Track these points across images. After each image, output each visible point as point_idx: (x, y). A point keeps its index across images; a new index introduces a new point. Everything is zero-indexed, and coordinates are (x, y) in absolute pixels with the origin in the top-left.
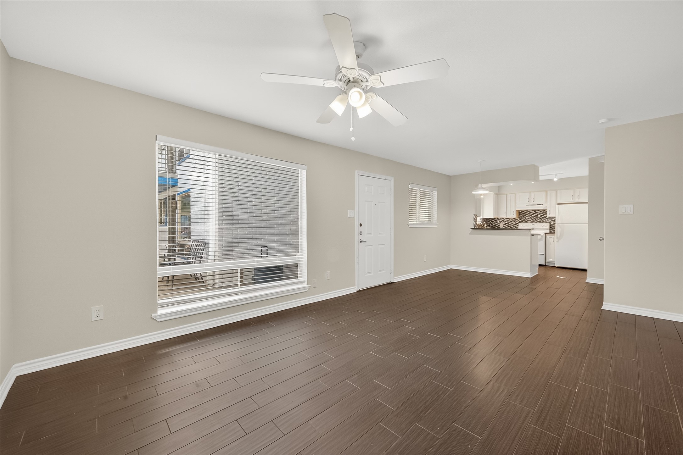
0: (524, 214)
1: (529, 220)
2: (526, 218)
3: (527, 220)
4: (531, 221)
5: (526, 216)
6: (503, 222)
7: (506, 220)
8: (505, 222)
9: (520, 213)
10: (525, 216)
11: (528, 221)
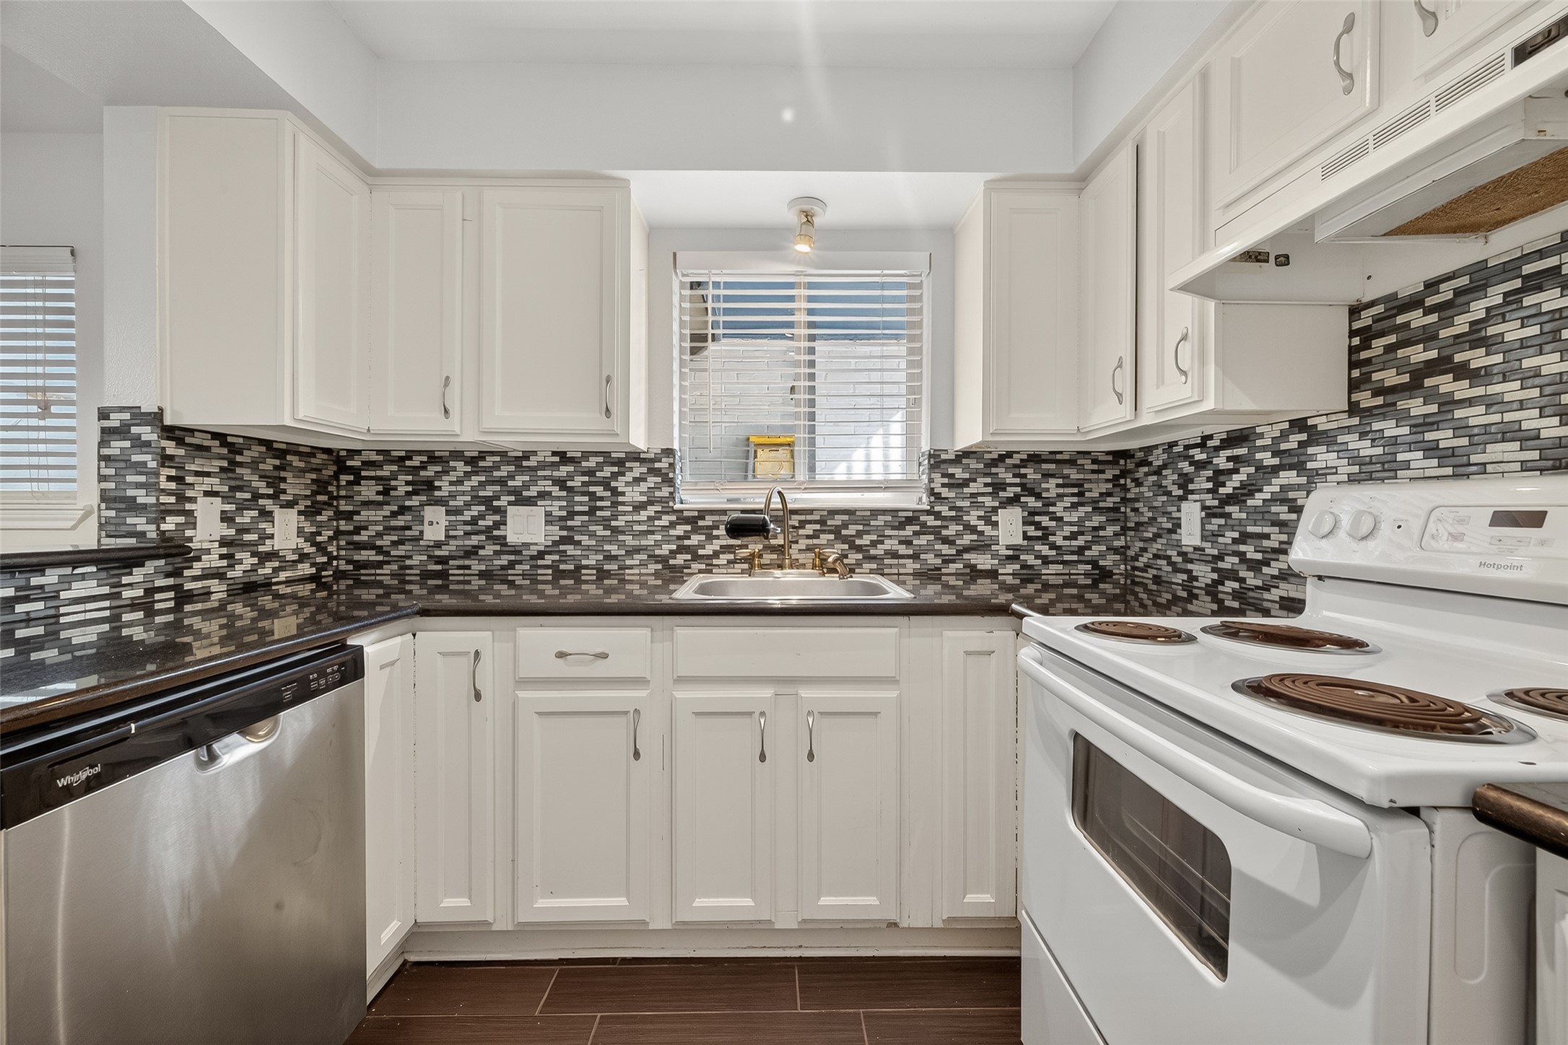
0: (1428, 336)
1: (1509, 433)
2: (1449, 403)
3: (1461, 428)
4: (1528, 439)
5: (1463, 372)
6: (1202, 483)
7: (1221, 461)
8: (1219, 477)
9: (1366, 336)
10: (1441, 365)
11: (1496, 451)
